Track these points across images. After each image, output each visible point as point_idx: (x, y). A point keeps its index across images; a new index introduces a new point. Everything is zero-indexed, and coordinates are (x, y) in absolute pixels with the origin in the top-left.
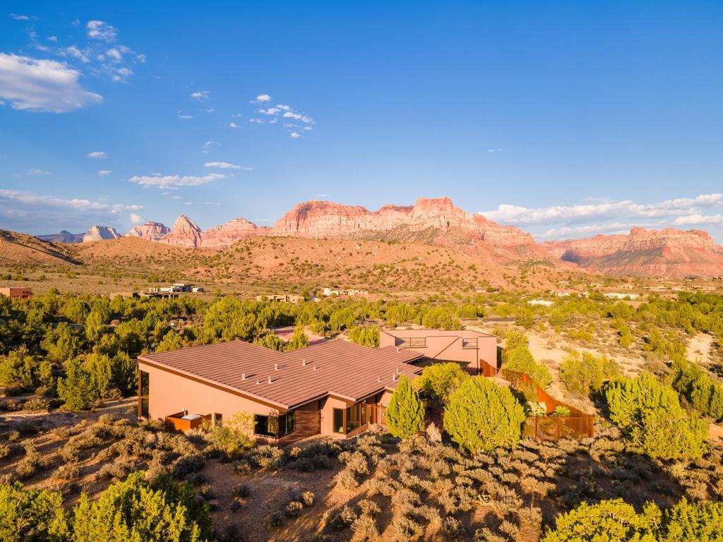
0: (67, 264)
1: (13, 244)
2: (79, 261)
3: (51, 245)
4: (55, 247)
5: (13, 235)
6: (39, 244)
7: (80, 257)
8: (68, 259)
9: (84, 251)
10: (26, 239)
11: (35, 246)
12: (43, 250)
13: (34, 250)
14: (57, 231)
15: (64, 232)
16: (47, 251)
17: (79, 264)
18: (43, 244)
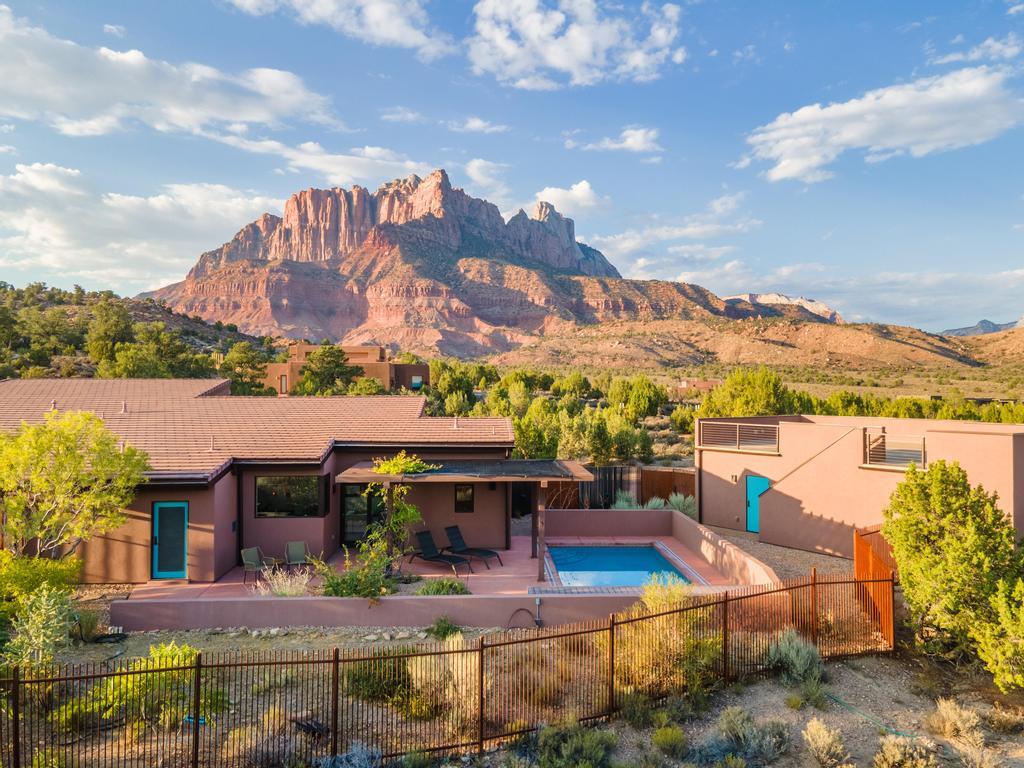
0: (959, 365)
1: (888, 341)
2: (981, 361)
3: (942, 339)
4: (947, 342)
5: (891, 330)
6: (924, 340)
7: (983, 356)
8: (964, 359)
9: (991, 346)
10: (908, 333)
11: (917, 342)
12: (928, 347)
13: (914, 348)
14: (974, 322)
15: (984, 322)
16: (935, 350)
17: (979, 365)
18: (930, 339)
